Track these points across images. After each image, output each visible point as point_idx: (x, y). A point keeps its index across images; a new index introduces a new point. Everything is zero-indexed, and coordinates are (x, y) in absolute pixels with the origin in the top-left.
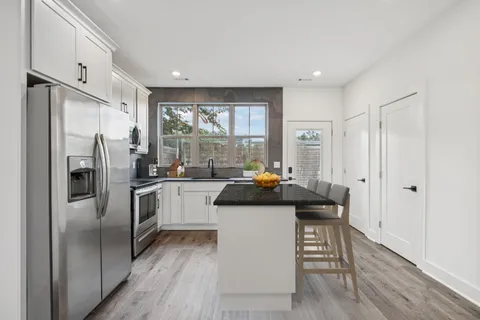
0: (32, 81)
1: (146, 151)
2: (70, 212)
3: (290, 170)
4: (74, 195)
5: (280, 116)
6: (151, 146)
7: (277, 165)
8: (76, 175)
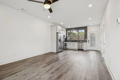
0: (57, 33)
1: (65, 38)
2: (59, 43)
3: (89, 41)
4: (59, 41)
5: (87, 31)
6: (66, 37)
7: (86, 40)
8: (59, 40)
